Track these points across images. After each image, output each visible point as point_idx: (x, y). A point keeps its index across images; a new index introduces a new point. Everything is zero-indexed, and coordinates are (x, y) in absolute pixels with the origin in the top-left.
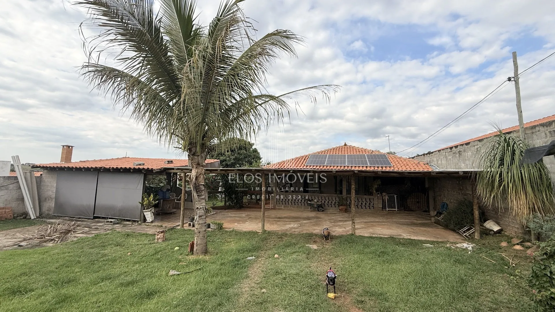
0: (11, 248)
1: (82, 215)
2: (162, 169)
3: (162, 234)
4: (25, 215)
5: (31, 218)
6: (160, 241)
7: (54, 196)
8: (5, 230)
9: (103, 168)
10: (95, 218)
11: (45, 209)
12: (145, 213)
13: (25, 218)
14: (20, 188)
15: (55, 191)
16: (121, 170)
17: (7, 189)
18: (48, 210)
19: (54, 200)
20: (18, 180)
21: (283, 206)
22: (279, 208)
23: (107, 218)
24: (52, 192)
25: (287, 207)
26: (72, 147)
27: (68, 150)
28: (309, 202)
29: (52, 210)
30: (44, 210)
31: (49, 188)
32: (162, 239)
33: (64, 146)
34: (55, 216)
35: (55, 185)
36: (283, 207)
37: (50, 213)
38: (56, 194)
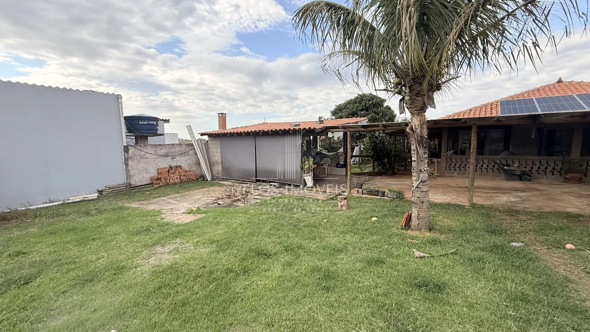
0: (214, 206)
1: (246, 179)
2: (324, 128)
3: (346, 201)
4: (203, 177)
5: (208, 180)
6: (344, 208)
7: (220, 161)
8: (197, 189)
9: (262, 131)
10: (257, 181)
11: (215, 172)
12: (306, 178)
13: (204, 180)
14: (196, 154)
15: (220, 156)
16: (280, 132)
17: (188, 155)
18: (217, 173)
19: (220, 164)
20: (194, 146)
21: (456, 172)
22: (450, 175)
23: (267, 181)
24: (218, 157)
25: (463, 174)
26: (225, 114)
27: (222, 118)
28: (505, 168)
29: (221, 173)
30: (214, 174)
31: (215, 154)
32: (346, 206)
33: (219, 114)
34: (223, 179)
35: (220, 151)
36: (456, 174)
37: (219, 176)
38: (221, 159)
